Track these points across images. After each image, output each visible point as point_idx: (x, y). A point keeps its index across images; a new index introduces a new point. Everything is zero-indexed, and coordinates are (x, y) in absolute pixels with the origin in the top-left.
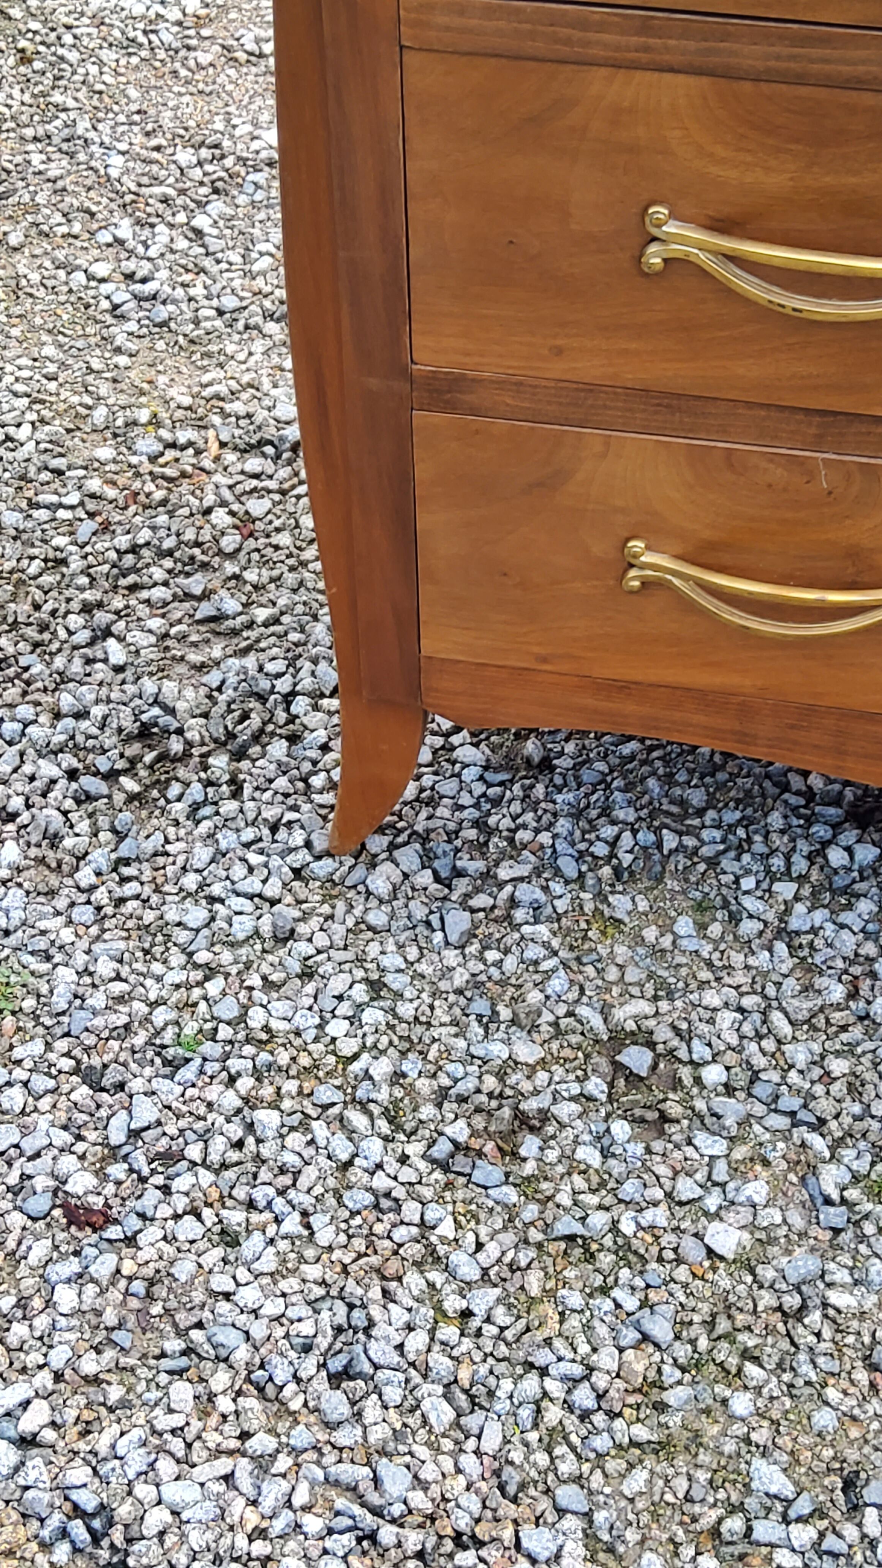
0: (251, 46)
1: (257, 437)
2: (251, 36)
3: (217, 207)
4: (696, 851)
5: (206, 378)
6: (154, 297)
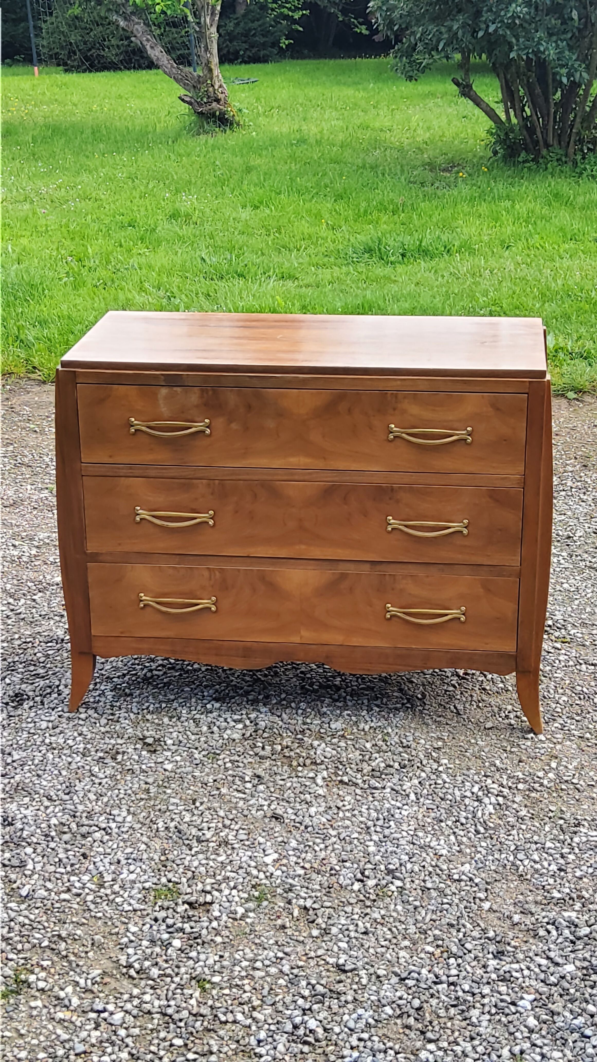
1: (51, 639)
3: (40, 594)
6: (20, 613)
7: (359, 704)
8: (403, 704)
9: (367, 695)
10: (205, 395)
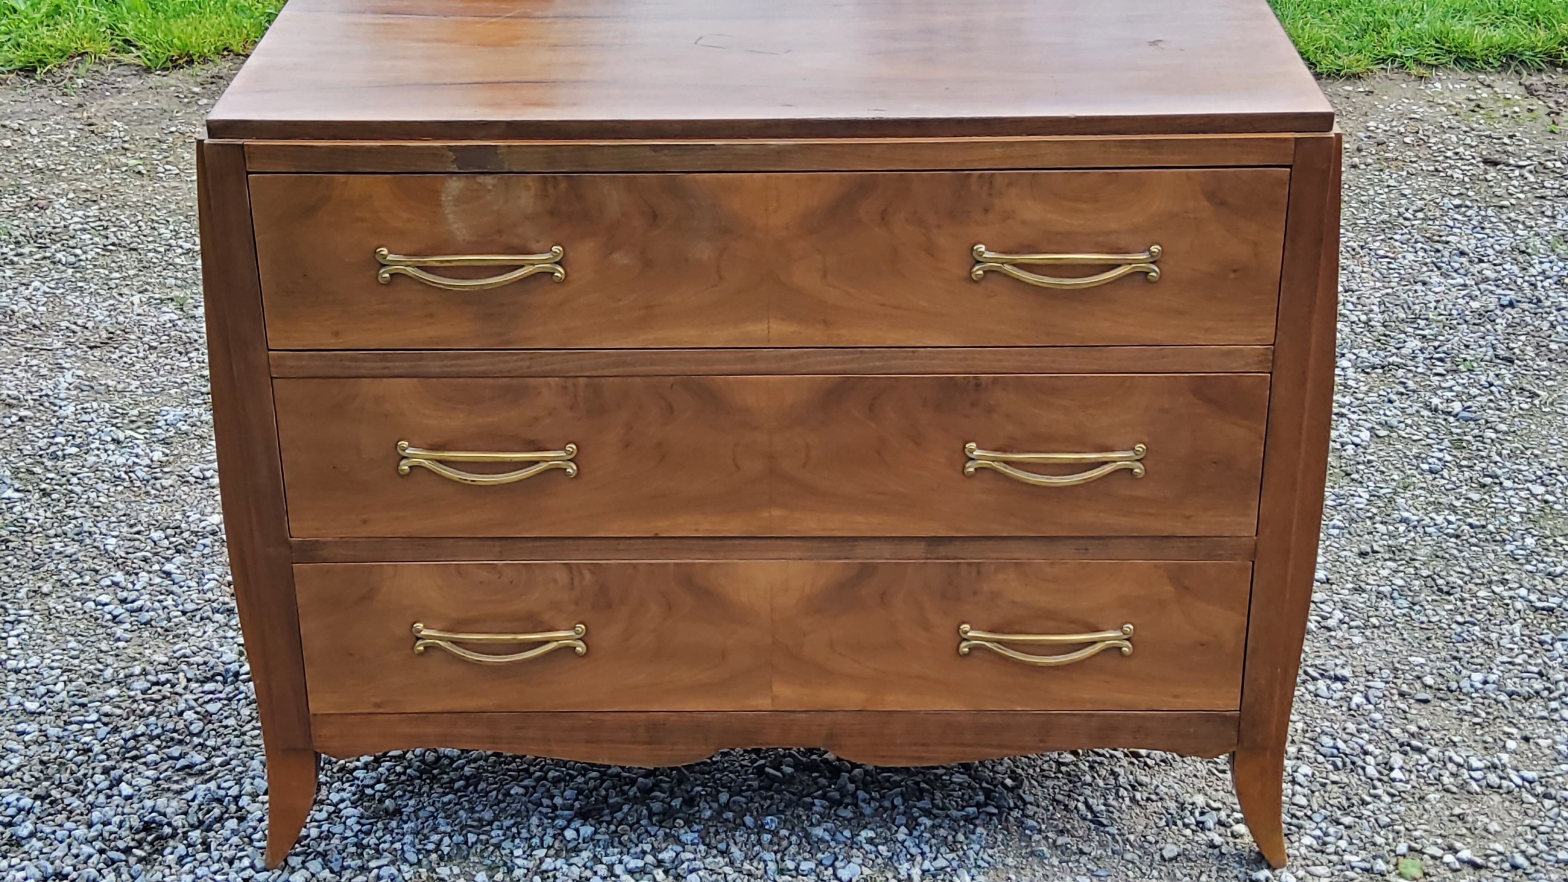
0: (198, 474)
1: (211, 673)
2: (197, 468)
3: (179, 559)
4: (487, 841)
5: (176, 647)
6: (140, 609)
7: (886, 810)
8: (978, 805)
9: (897, 784)
10: (551, 191)
